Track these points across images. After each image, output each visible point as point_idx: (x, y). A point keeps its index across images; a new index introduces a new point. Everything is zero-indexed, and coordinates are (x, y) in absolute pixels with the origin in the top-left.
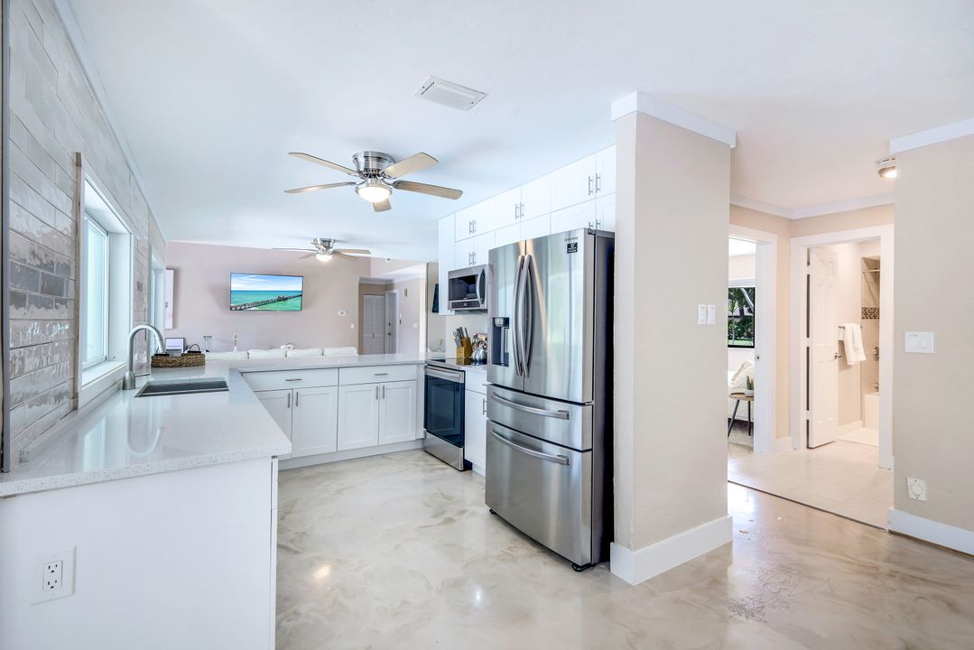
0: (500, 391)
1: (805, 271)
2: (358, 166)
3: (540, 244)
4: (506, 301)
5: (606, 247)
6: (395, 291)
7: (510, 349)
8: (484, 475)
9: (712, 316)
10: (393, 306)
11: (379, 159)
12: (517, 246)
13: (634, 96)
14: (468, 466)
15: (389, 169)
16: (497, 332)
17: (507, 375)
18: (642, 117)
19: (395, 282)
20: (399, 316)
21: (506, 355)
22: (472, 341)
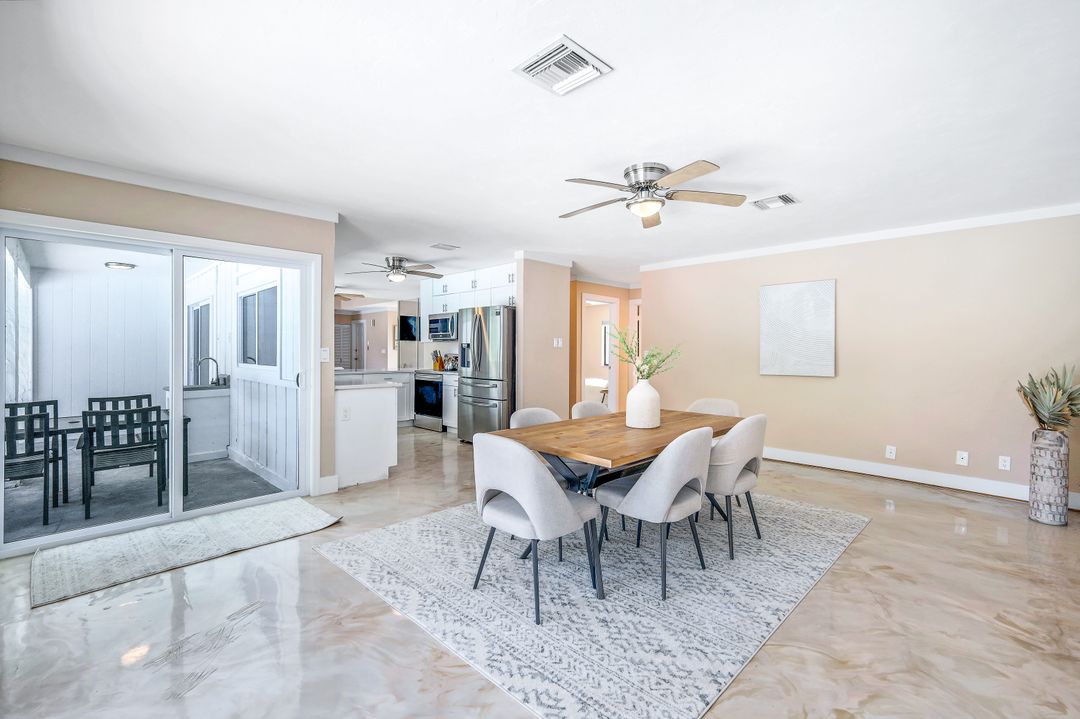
0: (465, 380)
1: (636, 318)
2: (388, 263)
3: (486, 310)
4: (467, 334)
5: (512, 313)
6: (362, 321)
7: (471, 360)
8: (456, 426)
9: (560, 343)
10: (360, 334)
11: (401, 260)
12: (474, 309)
13: (522, 252)
14: (445, 429)
15: (406, 265)
16: (463, 351)
17: (468, 371)
18: (526, 260)
19: (363, 313)
20: (366, 343)
21: (468, 362)
22: (444, 358)
